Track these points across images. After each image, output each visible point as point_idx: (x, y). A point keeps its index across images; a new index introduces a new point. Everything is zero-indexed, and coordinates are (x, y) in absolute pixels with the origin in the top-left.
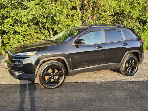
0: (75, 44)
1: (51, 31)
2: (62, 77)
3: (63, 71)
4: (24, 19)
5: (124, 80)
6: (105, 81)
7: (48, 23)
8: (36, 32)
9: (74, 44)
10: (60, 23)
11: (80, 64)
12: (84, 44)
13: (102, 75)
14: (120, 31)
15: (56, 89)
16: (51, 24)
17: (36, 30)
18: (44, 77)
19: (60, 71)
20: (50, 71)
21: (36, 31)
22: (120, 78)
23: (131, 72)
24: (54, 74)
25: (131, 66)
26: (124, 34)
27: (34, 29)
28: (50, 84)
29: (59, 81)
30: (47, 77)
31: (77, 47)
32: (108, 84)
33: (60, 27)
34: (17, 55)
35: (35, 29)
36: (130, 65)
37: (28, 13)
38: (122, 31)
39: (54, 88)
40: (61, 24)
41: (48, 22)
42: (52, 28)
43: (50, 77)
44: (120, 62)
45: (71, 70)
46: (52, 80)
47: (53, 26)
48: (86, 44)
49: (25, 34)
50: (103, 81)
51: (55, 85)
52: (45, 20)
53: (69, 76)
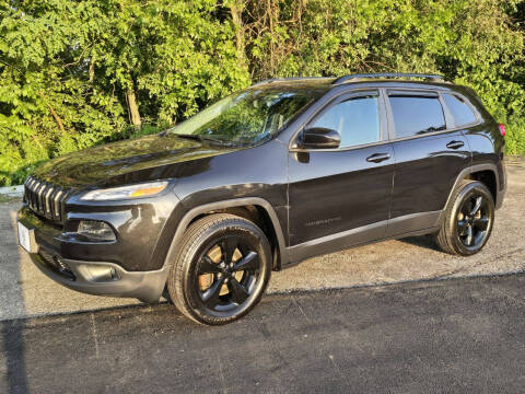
0: (299, 147)
1: (132, 98)
2: (258, 276)
3: (262, 252)
4: (33, 54)
5: (457, 271)
6: (399, 280)
7: (122, 69)
8: (67, 104)
9: (295, 146)
10: (171, 68)
11: (318, 223)
12: (337, 147)
13: (373, 257)
14: (437, 97)
15: (239, 322)
16: (132, 73)
17: (68, 97)
18: (197, 280)
19: (253, 253)
20: (215, 255)
21: (68, 99)
22: (444, 267)
23: (473, 244)
24: (232, 265)
25: (470, 222)
26: (448, 106)
27: (62, 92)
28: (218, 307)
29: (250, 289)
30: (205, 280)
31: (304, 158)
32: (416, 290)
33: (170, 83)
34: (89, 196)
35: (67, 92)
36: (469, 216)
37: (51, 29)
38: (441, 98)
39: (232, 320)
40: (174, 72)
41: (124, 65)
42: (140, 87)
43: (215, 280)
44: (442, 208)
45: (287, 246)
46: (224, 291)
47: (142, 81)
48: (342, 147)
49: (30, 111)
50: (390, 280)
51: (235, 308)
52: (109, 58)
53: (278, 268)
